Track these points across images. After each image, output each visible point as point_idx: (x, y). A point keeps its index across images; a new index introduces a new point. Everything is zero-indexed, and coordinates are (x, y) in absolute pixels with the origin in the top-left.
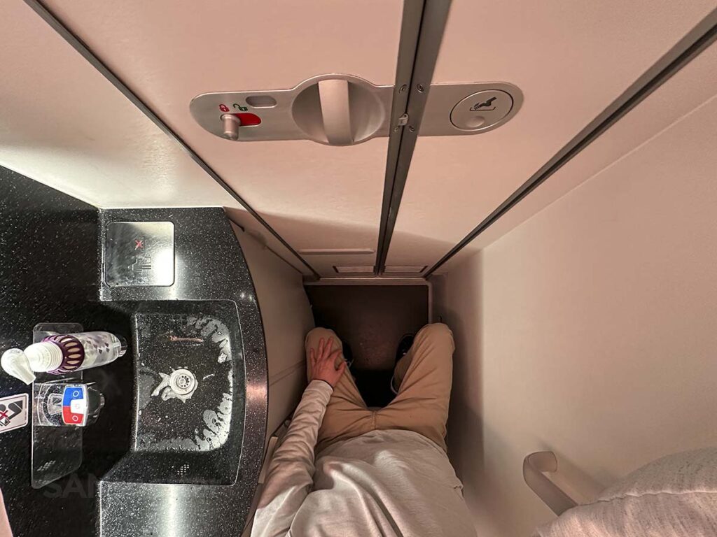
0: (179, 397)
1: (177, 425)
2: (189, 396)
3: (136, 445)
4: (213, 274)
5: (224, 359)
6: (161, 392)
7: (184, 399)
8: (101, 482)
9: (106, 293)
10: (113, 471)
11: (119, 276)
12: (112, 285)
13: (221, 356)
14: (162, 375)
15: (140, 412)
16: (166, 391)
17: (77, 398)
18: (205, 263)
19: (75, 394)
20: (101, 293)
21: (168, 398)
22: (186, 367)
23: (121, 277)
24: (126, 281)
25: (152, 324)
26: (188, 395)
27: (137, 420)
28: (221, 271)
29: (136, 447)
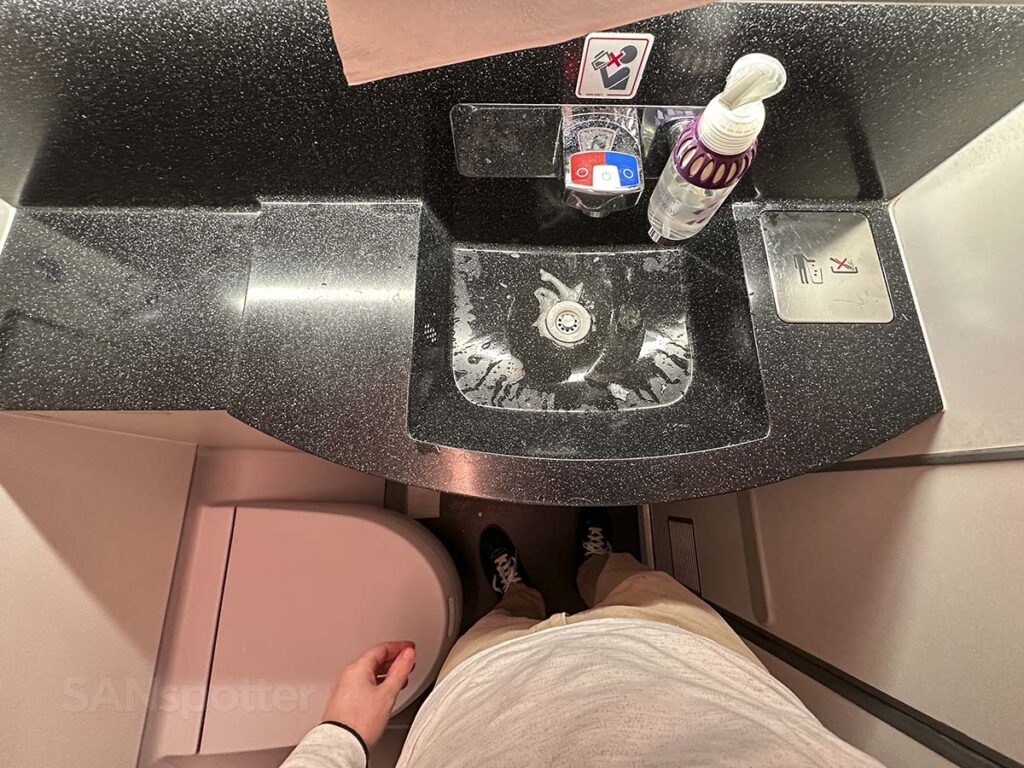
0: (542, 317)
1: (496, 315)
2: (544, 333)
3: (462, 250)
4: (816, 395)
5: (618, 396)
6: (550, 286)
7: (540, 323)
8: (421, 204)
9: (747, 211)
10: (433, 220)
11: (780, 231)
12: (763, 222)
13: (622, 390)
14: (579, 288)
15: (518, 256)
16: (552, 294)
17: (621, 176)
18: (833, 378)
19: (628, 173)
20: (745, 204)
21: (540, 298)
22: (594, 329)
23: (778, 236)
24: (774, 243)
25: (667, 274)
26: (546, 331)
27: (504, 252)
28: (825, 409)
29: (460, 250)
